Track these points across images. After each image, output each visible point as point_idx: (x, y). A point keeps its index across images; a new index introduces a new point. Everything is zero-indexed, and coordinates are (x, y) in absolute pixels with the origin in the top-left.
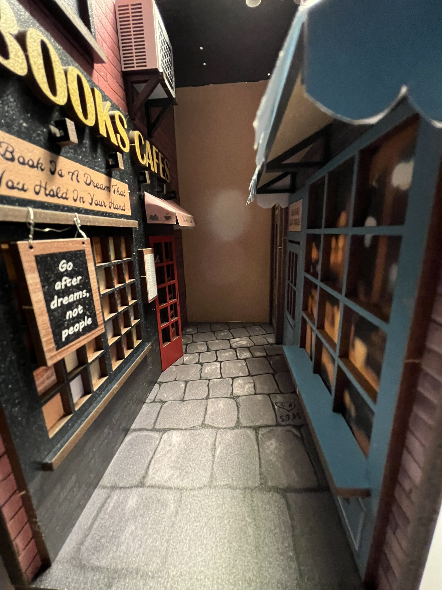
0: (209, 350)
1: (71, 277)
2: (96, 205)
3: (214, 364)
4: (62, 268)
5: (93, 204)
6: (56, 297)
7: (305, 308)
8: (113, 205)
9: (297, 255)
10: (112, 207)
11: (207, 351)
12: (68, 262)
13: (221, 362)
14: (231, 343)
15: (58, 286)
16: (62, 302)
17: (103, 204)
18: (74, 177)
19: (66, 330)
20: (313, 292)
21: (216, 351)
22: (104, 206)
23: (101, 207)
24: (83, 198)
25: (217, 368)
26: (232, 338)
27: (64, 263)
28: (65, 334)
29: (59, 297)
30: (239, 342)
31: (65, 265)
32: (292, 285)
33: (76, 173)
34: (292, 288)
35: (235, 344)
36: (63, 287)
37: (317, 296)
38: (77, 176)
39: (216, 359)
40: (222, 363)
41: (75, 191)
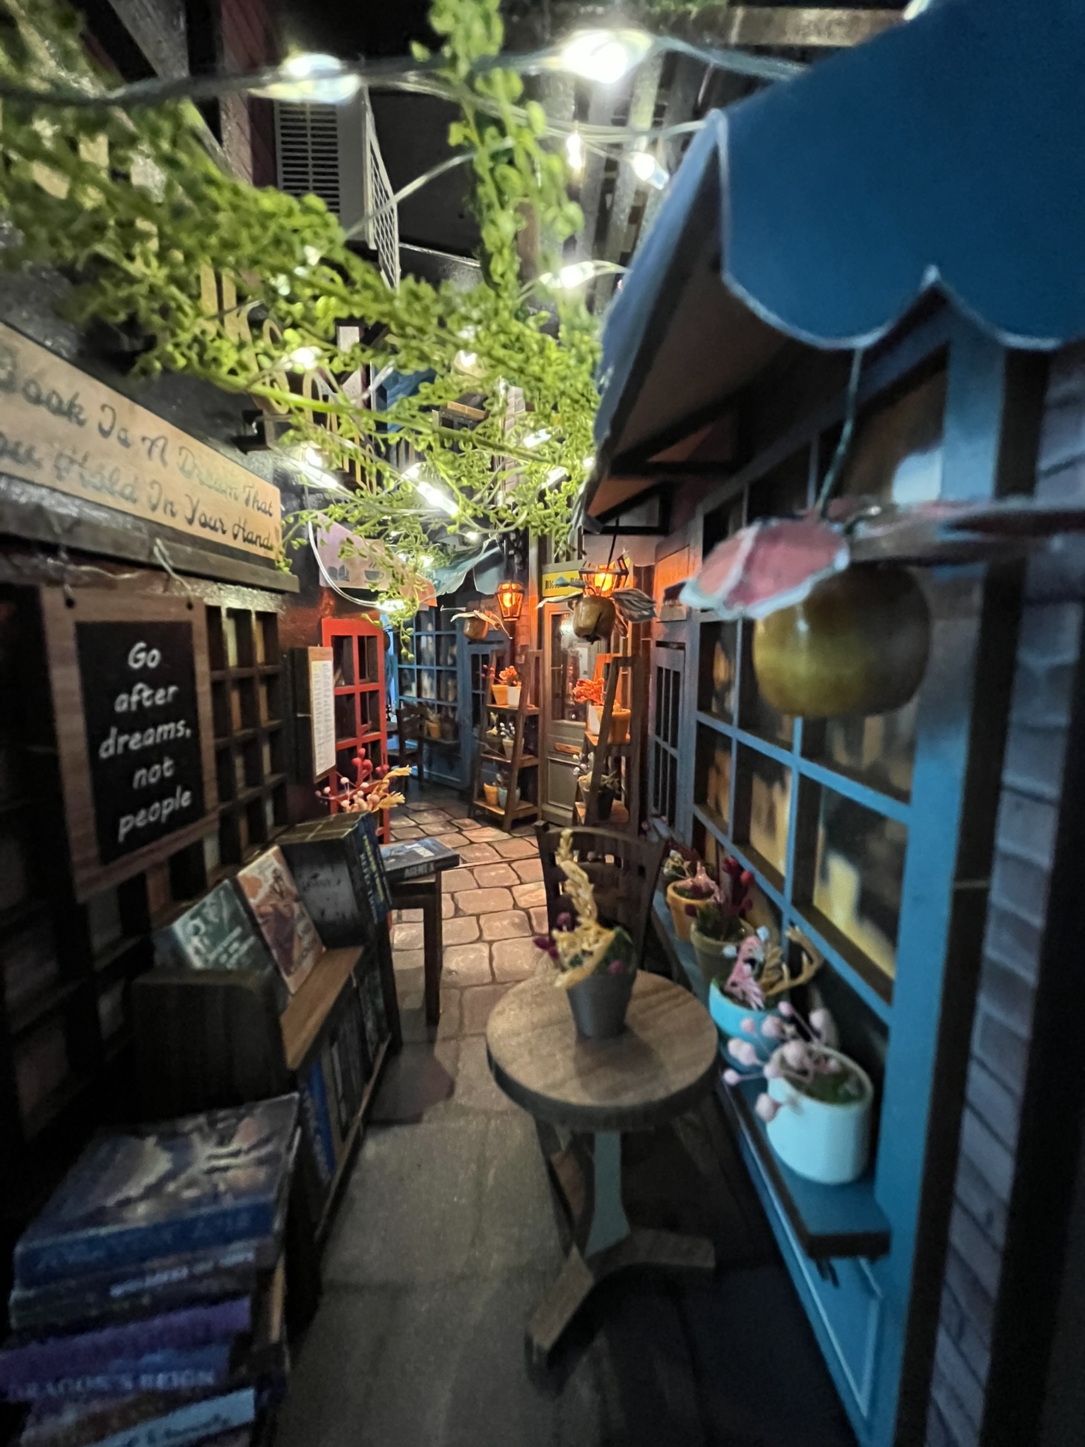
0: (461, 913)
1: (154, 687)
2: (204, 525)
3: (472, 949)
4: (136, 661)
5: (196, 522)
6: (114, 731)
7: (701, 797)
8: (241, 531)
9: (677, 674)
10: (240, 537)
11: (454, 917)
12: (147, 650)
13: (491, 943)
14: (516, 895)
15: (123, 704)
16: (126, 745)
17: (218, 525)
18: (156, 451)
19: (129, 818)
20: (719, 756)
21: (478, 916)
22: (220, 531)
23: (213, 532)
24: (172, 504)
25: (482, 957)
26: (518, 882)
27: (141, 650)
28: (125, 825)
29: (120, 733)
30: (536, 893)
31: (142, 655)
32: (665, 745)
33: (161, 443)
34: (665, 752)
35: (526, 897)
36: (134, 707)
37: (729, 765)
38: (163, 450)
39: (478, 934)
40: (495, 946)
41: (156, 486)
